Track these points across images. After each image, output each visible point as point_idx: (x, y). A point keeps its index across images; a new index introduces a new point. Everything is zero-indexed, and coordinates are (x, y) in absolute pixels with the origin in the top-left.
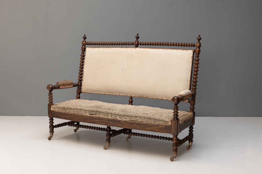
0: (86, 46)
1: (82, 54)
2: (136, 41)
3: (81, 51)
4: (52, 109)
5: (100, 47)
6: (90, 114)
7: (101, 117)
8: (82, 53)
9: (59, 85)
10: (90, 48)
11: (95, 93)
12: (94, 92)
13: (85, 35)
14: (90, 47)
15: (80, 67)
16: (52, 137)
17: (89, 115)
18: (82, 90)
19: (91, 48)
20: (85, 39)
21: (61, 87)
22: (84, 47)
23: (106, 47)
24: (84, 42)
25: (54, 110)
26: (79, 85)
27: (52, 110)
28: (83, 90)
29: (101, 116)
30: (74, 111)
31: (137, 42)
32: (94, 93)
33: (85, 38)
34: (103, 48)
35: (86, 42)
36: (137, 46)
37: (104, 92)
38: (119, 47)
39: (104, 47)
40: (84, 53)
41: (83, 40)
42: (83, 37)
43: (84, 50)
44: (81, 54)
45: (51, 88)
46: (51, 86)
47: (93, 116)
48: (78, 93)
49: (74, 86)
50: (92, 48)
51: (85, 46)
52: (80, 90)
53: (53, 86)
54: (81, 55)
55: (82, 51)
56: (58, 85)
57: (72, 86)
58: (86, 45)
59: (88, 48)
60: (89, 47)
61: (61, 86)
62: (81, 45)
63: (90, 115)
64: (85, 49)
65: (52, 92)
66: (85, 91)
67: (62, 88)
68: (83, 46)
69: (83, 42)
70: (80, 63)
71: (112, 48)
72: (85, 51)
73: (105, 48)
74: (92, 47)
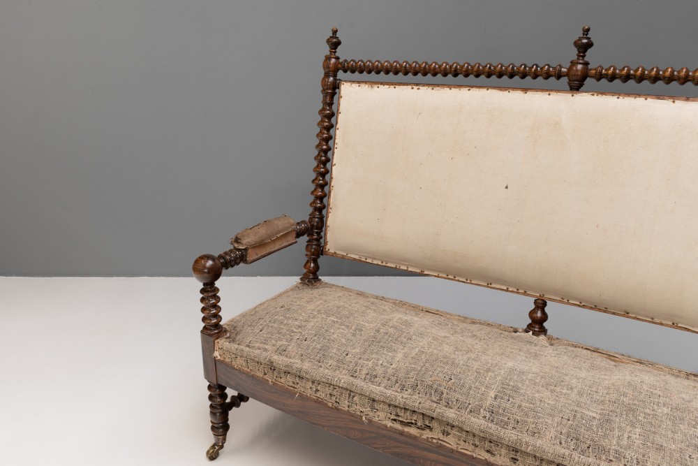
0: (340, 74)
1: (324, 109)
2: (573, 63)
3: (321, 97)
4: (216, 354)
5: (400, 84)
6: (395, 420)
7: (454, 447)
8: (324, 102)
9: (246, 249)
10: (355, 86)
11: (380, 263)
12: (375, 259)
13: (335, 32)
14: (359, 82)
15: (316, 158)
16: (222, 447)
17: (389, 424)
18: (328, 247)
19: (363, 85)
20: (336, 49)
21: (251, 255)
22: (331, 79)
23: (428, 85)
24: (333, 60)
25: (227, 360)
26: (314, 229)
27: (219, 357)
28: (330, 248)
29: (451, 442)
30: (317, 390)
31: (580, 67)
32: (375, 262)
33: (334, 44)
34: (415, 88)
35: (337, 58)
36: (576, 86)
37: (416, 267)
38: (488, 87)
39: (417, 85)
40: (331, 104)
41: (326, 50)
42: (328, 41)
43: (331, 92)
44: (321, 106)
45: (211, 269)
46: (210, 263)
47: (413, 431)
48: (313, 254)
49: (299, 235)
50: (365, 87)
51: (335, 76)
52: (319, 245)
53: (220, 257)
54: (321, 112)
55: (325, 97)
56: (240, 250)
57: (291, 239)
58: (338, 70)
59: (349, 84)
60: (354, 82)
61: (250, 251)
62: (322, 73)
63: (398, 426)
64: (335, 87)
65: (218, 284)
66: (338, 252)
67: (255, 257)
68: (327, 75)
69: (328, 58)
70: (317, 142)
71: (455, 91)
72: (336, 97)
73: (421, 88)
74: (366, 82)
